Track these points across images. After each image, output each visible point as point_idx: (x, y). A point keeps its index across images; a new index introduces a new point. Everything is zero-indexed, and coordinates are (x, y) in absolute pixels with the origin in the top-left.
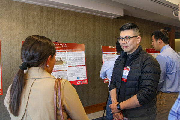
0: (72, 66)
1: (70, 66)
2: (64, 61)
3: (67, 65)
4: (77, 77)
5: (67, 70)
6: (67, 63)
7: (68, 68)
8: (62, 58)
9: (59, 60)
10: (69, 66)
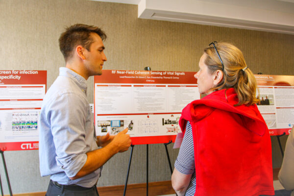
0: (281, 108)
1: (279, 108)
2: (271, 100)
3: (275, 106)
4: (289, 123)
5: (275, 114)
6: (275, 103)
7: (276, 111)
8: (268, 96)
9: (265, 99)
10: (277, 108)
